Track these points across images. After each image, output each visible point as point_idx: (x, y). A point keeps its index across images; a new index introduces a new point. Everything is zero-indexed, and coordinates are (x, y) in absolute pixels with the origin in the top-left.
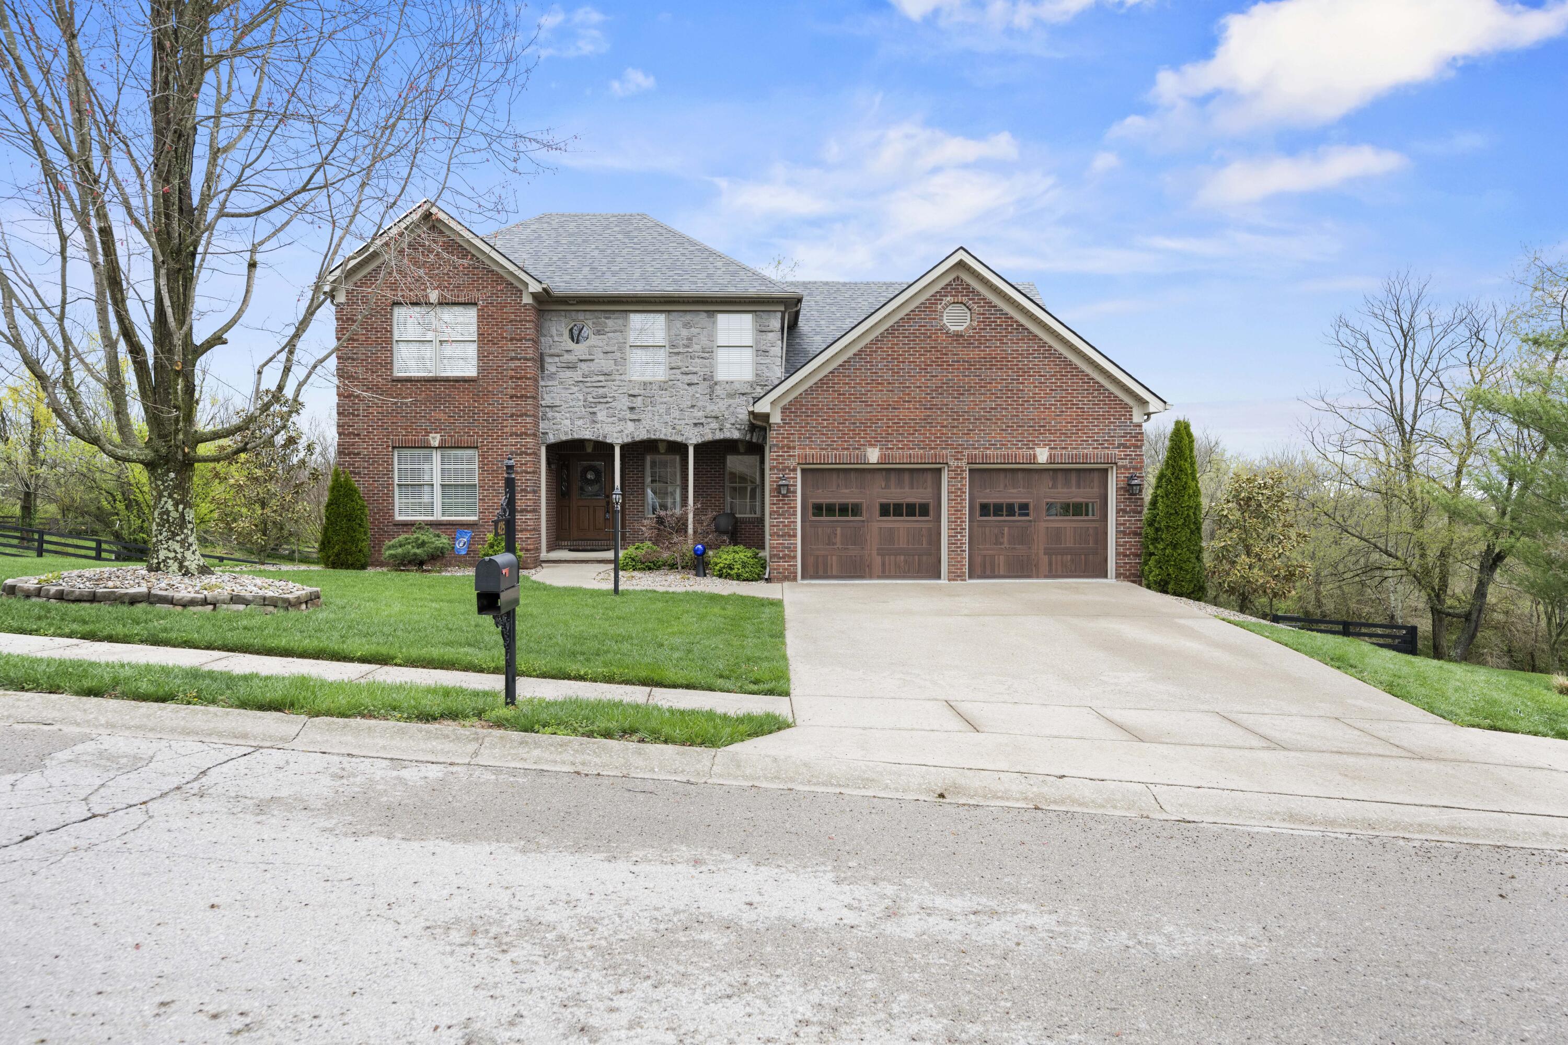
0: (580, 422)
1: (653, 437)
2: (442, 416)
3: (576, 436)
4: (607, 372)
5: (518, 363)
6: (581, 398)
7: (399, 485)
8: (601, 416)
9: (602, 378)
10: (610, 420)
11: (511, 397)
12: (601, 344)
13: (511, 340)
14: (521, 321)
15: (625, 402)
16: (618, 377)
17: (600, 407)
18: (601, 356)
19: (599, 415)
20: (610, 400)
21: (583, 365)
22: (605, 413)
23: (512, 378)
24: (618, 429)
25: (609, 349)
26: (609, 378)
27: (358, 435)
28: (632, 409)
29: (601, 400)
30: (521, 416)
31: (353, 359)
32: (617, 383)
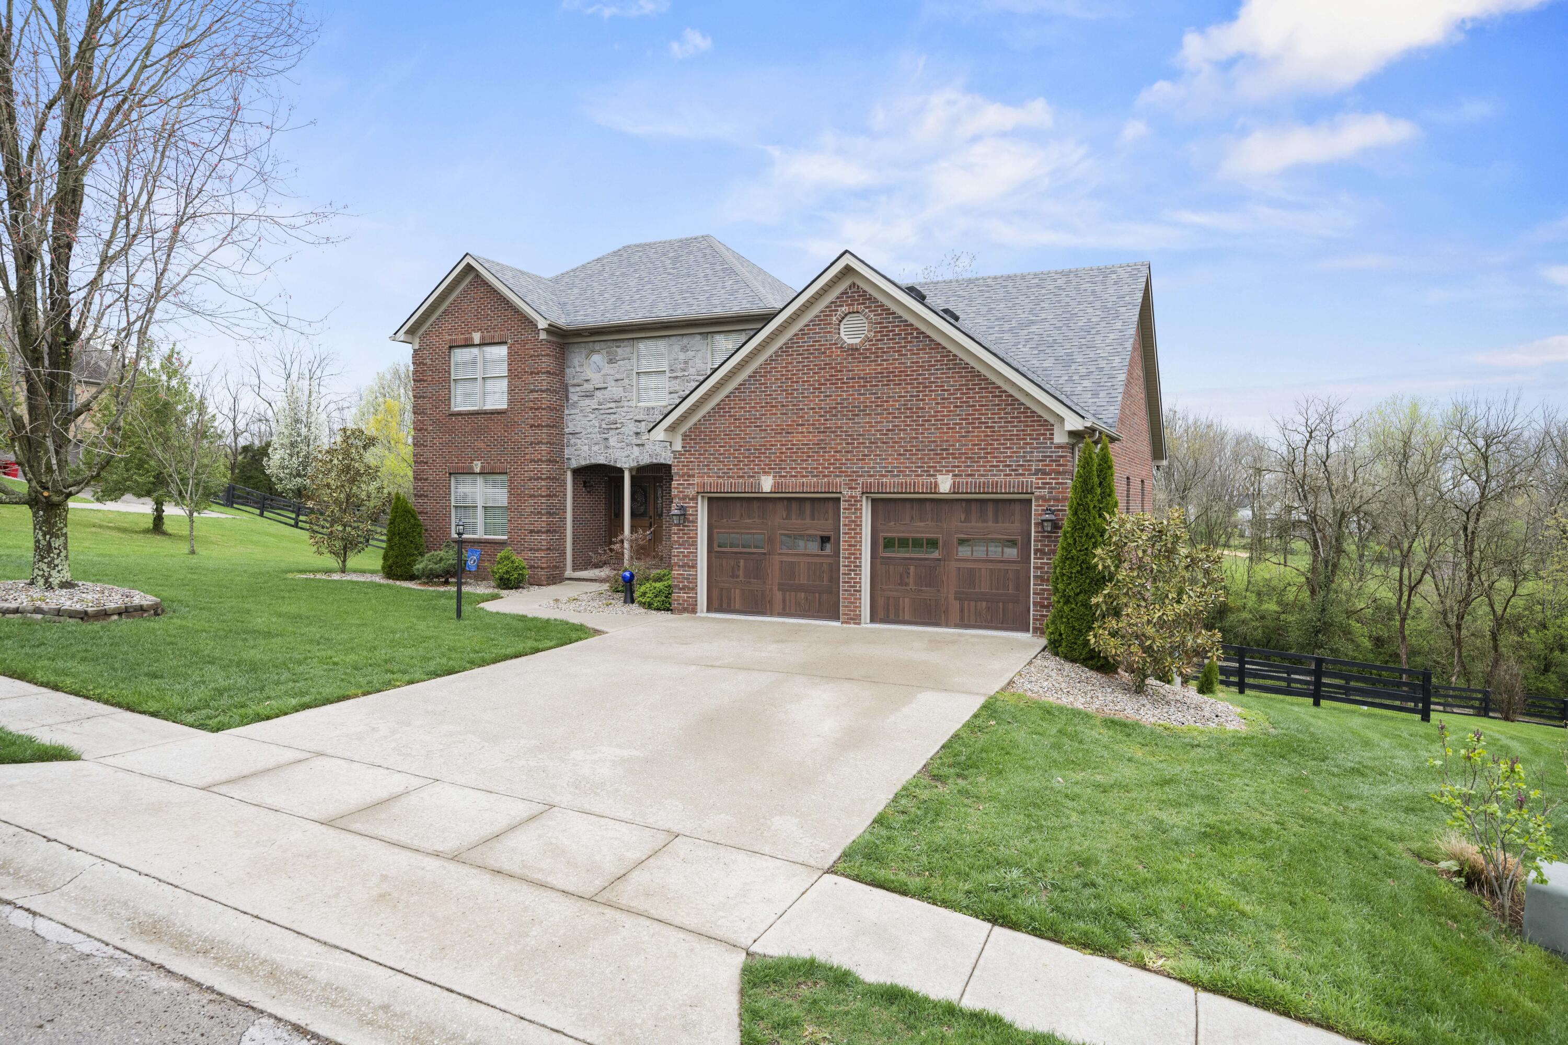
0: (595, 448)
1: (655, 461)
2: (481, 445)
3: (593, 461)
4: (616, 398)
5: (535, 395)
6: (597, 425)
7: (456, 507)
8: (613, 442)
9: (613, 405)
10: (620, 445)
11: (531, 427)
12: (612, 372)
13: (532, 373)
14: (538, 356)
15: (631, 428)
16: (626, 404)
17: (612, 432)
18: (613, 383)
19: (611, 440)
20: (619, 426)
21: (598, 393)
22: (615, 438)
23: (531, 408)
24: (626, 453)
25: (618, 376)
26: (618, 404)
27: (426, 463)
28: (637, 434)
29: (612, 426)
30: (538, 443)
31: (424, 397)
32: (625, 409)
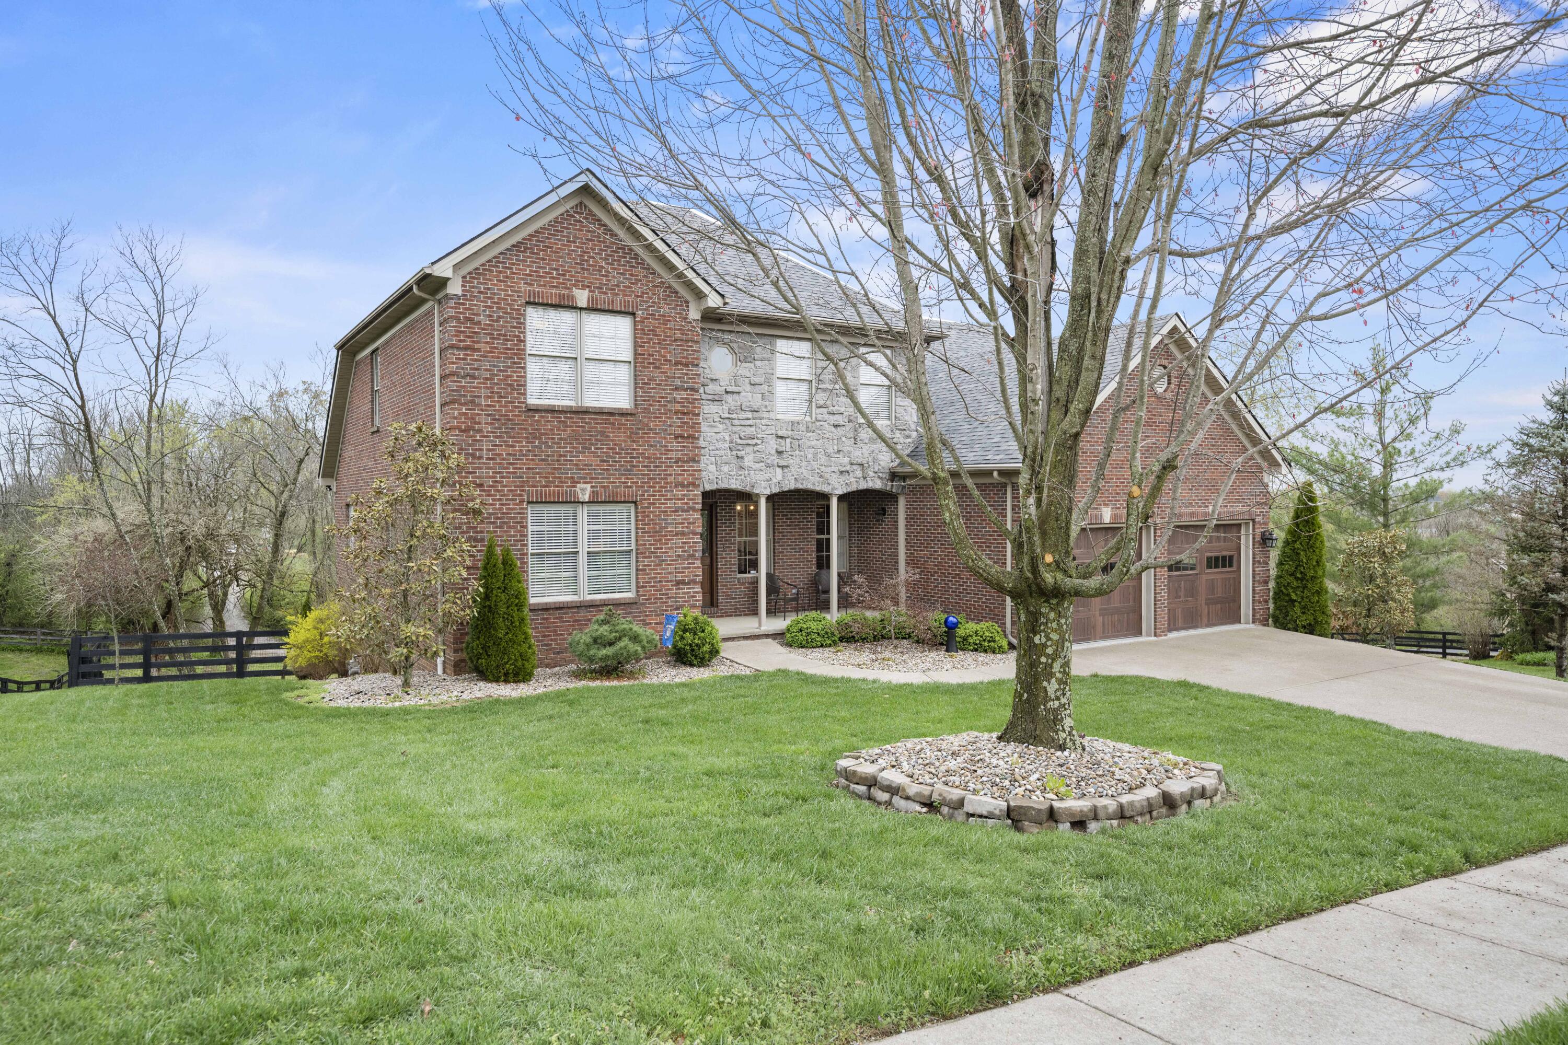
0: (726, 469)
1: (801, 487)
2: (593, 461)
3: (723, 485)
4: (755, 407)
5: (684, 394)
6: (727, 438)
7: (532, 554)
8: (748, 461)
9: (749, 415)
10: (758, 466)
11: (676, 437)
12: (748, 374)
13: (676, 364)
14: (687, 341)
15: (772, 445)
16: (765, 415)
17: (749, 449)
18: (748, 387)
19: (746, 459)
20: (759, 442)
21: (729, 398)
22: (751, 457)
23: (676, 413)
24: (767, 476)
25: (756, 380)
26: (756, 415)
27: (481, 485)
28: (779, 453)
29: (750, 442)
30: (688, 461)
32: (764, 422)
